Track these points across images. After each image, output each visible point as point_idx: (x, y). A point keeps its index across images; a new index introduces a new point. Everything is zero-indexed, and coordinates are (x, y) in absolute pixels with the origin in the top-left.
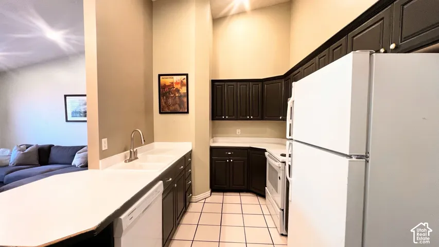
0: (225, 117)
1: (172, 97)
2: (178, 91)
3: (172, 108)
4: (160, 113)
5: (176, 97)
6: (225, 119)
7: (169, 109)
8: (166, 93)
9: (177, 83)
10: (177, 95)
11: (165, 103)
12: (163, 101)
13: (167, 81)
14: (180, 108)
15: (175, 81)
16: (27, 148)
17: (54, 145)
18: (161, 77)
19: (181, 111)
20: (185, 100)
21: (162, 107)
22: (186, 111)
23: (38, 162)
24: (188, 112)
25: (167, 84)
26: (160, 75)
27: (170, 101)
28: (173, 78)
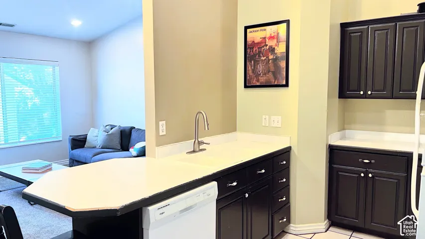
0: (365, 93)
1: (262, 60)
2: (272, 50)
3: (263, 79)
4: (246, 86)
5: (269, 60)
6: (365, 96)
7: (258, 81)
8: (255, 55)
9: (271, 38)
10: (271, 57)
11: (253, 71)
12: (249, 68)
13: (256, 36)
14: (276, 78)
15: (268, 35)
16: (111, 129)
17: (135, 128)
18: (248, 30)
19: (276, 83)
20: (283, 64)
21: (248, 78)
22: (284, 83)
23: (119, 146)
24: (287, 85)
25: (256, 42)
26: (246, 28)
27: (261, 68)
28: (265, 30)
